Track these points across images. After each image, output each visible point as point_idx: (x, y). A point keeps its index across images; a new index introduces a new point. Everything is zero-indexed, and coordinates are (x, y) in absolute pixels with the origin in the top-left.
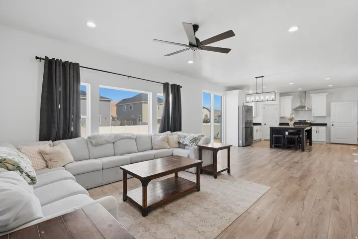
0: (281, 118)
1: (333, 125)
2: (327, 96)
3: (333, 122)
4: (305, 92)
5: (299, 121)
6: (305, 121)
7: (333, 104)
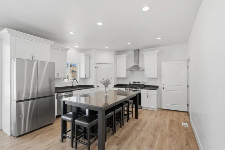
0: (118, 78)
1: (163, 88)
2: (158, 54)
3: (163, 85)
4: (139, 50)
5: (134, 82)
6: (139, 82)
7: (163, 64)
